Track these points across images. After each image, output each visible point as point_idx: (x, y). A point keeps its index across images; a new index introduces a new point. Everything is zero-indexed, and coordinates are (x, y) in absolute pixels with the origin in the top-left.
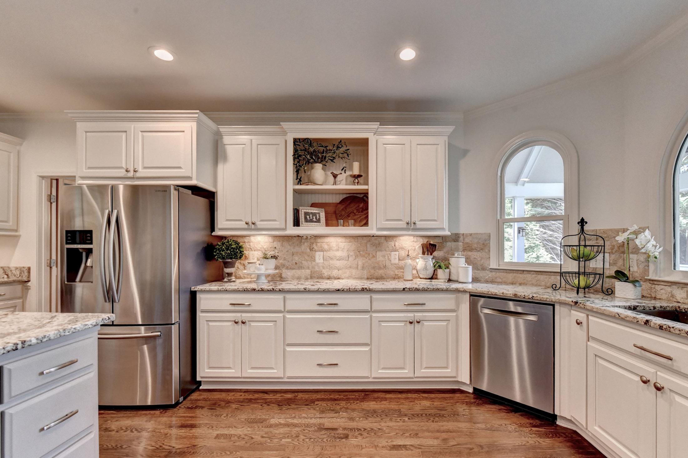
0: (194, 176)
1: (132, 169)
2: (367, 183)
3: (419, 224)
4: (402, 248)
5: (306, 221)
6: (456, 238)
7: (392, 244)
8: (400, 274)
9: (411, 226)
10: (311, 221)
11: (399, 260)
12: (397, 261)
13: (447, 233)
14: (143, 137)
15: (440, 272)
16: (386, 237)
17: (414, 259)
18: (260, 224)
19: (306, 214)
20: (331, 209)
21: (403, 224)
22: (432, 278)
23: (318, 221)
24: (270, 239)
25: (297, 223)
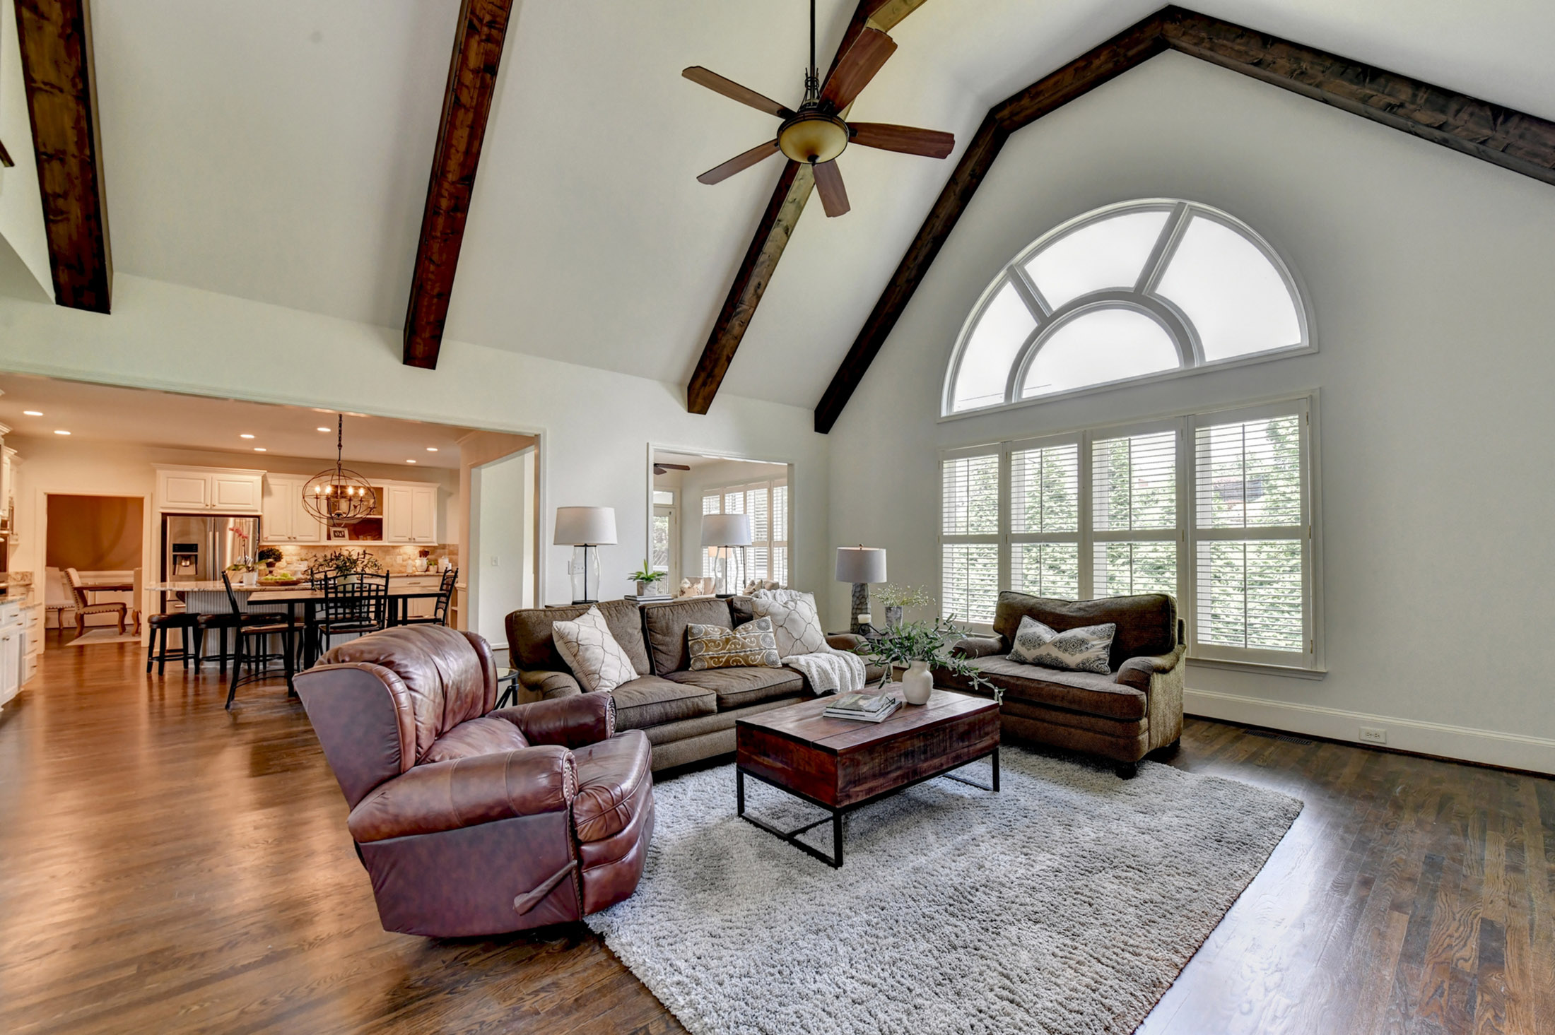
0: (259, 509)
1: (209, 504)
2: (381, 514)
3: (417, 539)
4: (405, 553)
5: (335, 536)
6: (443, 547)
7: (398, 550)
8: (403, 570)
9: (412, 540)
10: (338, 536)
11: (403, 561)
12: (401, 562)
13: (436, 545)
14: (219, 484)
15: (431, 567)
16: (393, 547)
17: (414, 560)
18: (298, 538)
19: (335, 532)
20: (351, 528)
21: (407, 539)
22: (426, 571)
23: (344, 536)
24: (298, 548)
25: (329, 538)
